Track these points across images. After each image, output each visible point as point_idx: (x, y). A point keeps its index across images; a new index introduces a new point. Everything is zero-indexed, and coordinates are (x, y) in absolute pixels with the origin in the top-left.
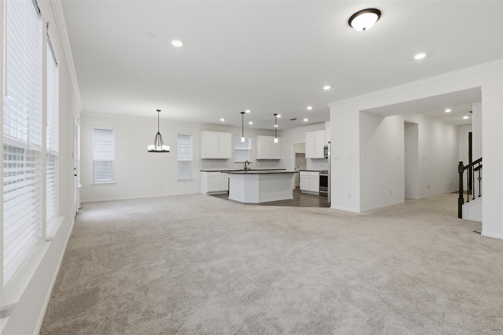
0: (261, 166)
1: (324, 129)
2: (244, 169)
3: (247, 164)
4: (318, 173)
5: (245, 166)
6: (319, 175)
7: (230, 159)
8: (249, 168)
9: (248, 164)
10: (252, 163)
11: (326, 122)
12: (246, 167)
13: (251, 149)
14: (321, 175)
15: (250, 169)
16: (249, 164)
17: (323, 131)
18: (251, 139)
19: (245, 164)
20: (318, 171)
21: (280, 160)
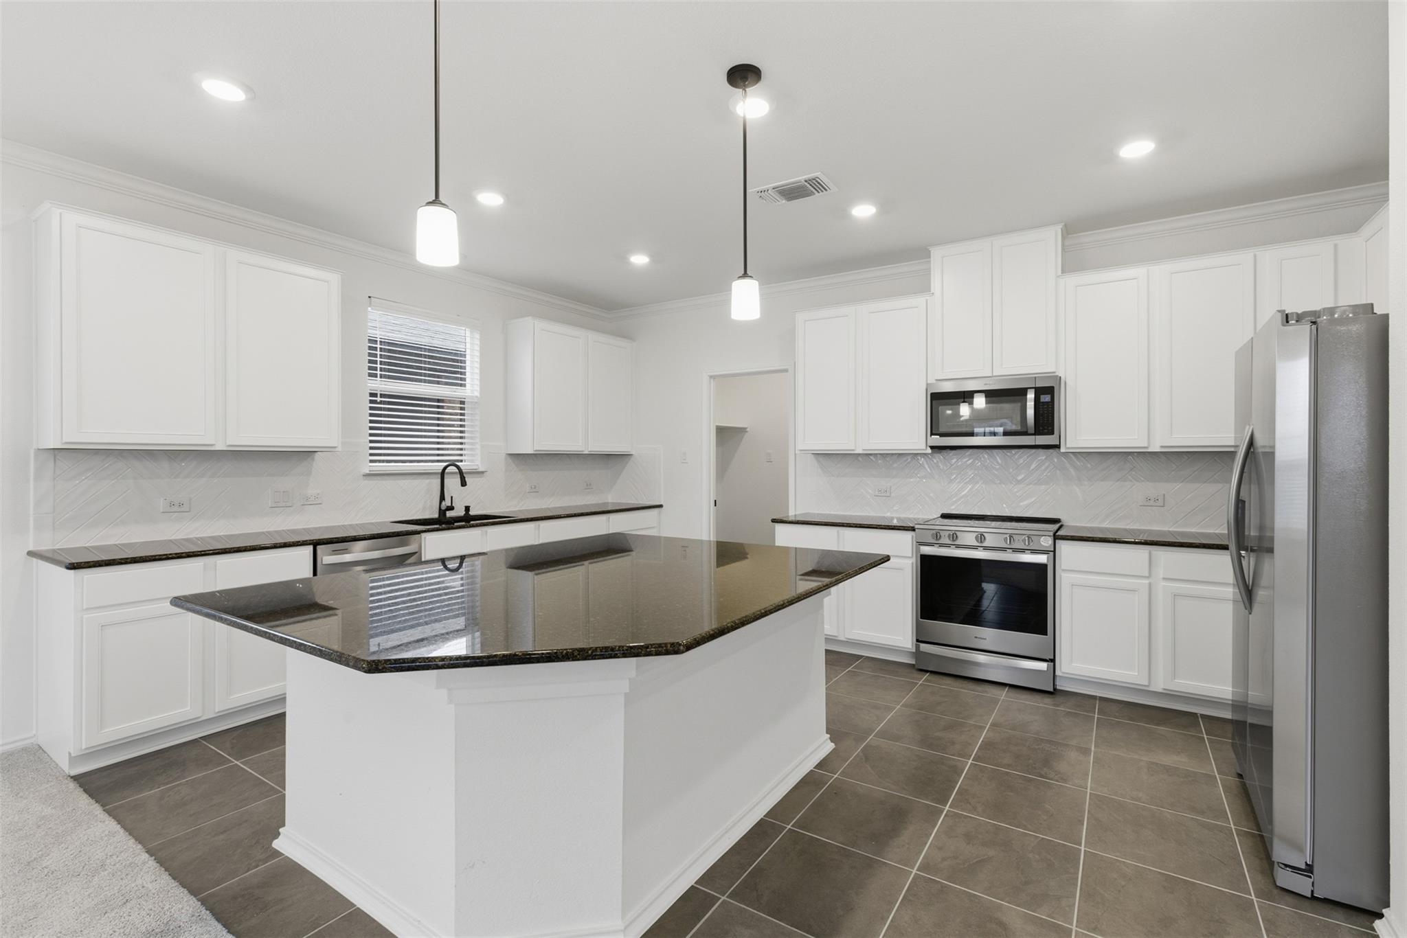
0: (534, 490)
1: (925, 288)
2: (436, 516)
3: (452, 483)
4: (908, 537)
5: (442, 498)
6: (918, 550)
7: (330, 449)
8: (467, 509)
9: (458, 480)
10: (482, 472)
11: (936, 253)
12: (447, 503)
13: (477, 394)
14: (927, 550)
15: (472, 513)
16: (464, 483)
17: (920, 300)
18: (478, 336)
19: (439, 480)
20: (913, 529)
21: (629, 459)
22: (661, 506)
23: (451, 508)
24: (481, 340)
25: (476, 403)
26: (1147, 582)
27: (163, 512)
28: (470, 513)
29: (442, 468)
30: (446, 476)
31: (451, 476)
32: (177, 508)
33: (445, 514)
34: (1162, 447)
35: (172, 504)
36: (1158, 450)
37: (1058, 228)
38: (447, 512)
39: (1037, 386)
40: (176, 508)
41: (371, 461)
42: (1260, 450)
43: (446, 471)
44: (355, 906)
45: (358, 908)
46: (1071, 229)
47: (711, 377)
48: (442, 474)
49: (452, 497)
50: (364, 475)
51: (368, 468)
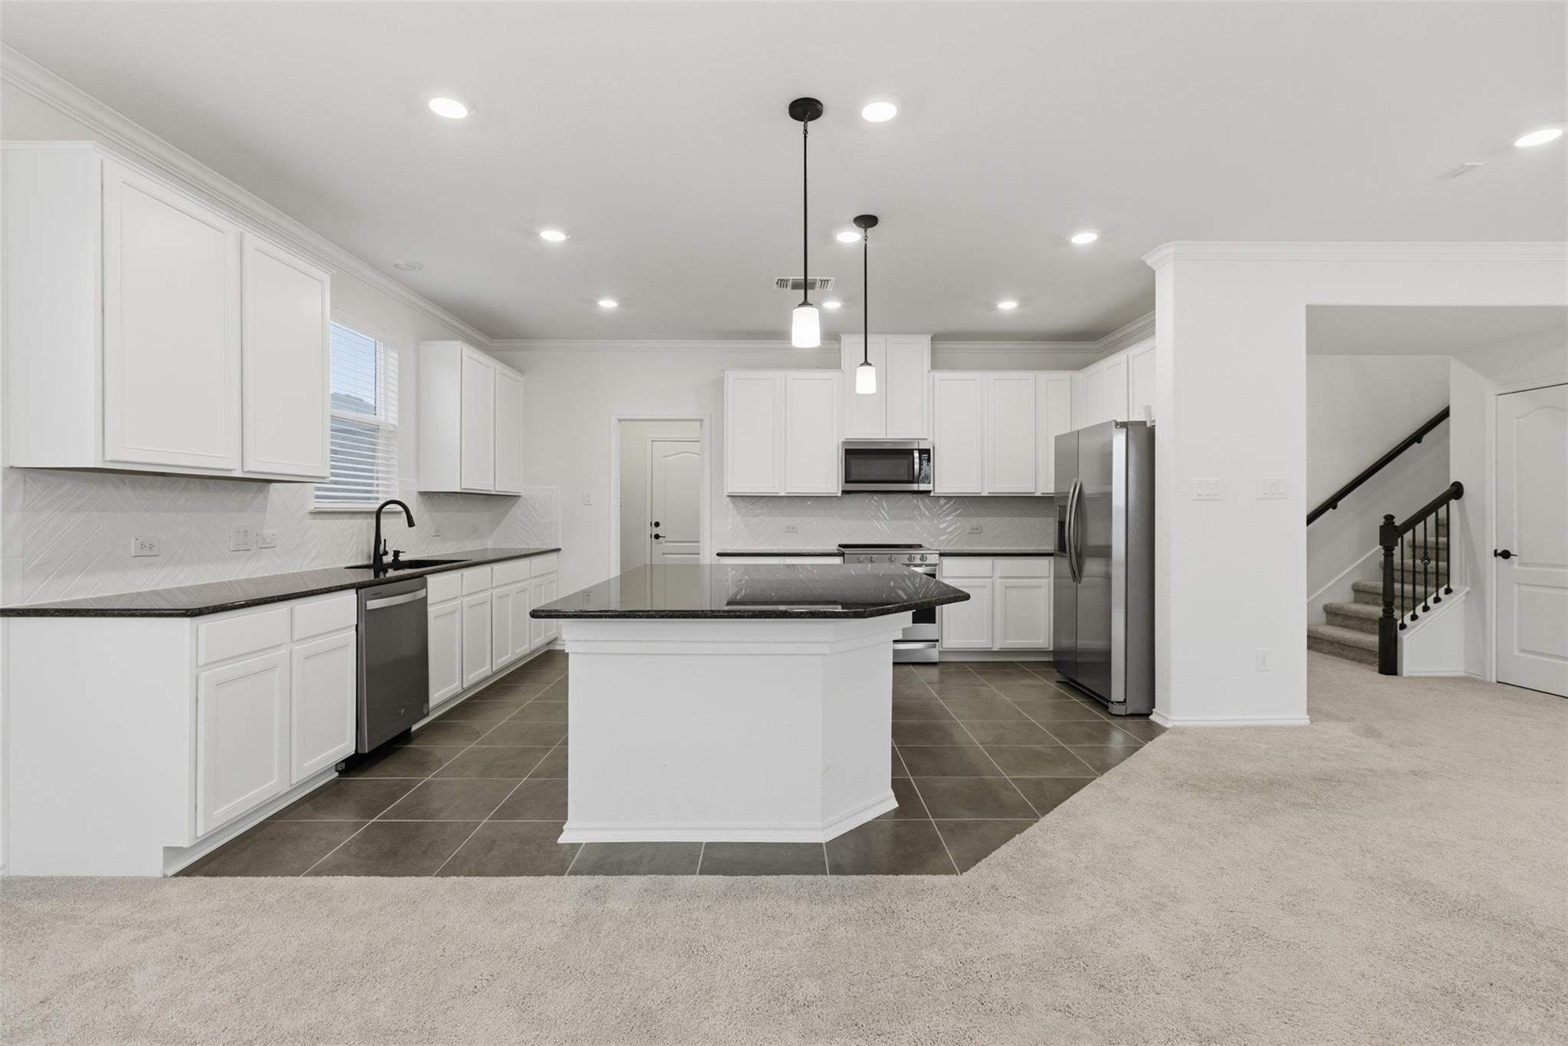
1: (837, 366)
5: (378, 541)
8: (396, 553)
11: (846, 340)
13: (394, 421)
16: (412, 524)
17: (833, 374)
18: (395, 355)
20: (842, 555)
21: (516, 502)
22: (559, 550)
23: (386, 553)
24: (400, 360)
25: (393, 432)
26: (990, 580)
27: (135, 556)
28: (399, 558)
29: (379, 506)
30: (382, 516)
31: (386, 515)
32: (148, 553)
33: (381, 559)
34: (989, 493)
35: (143, 546)
36: (986, 495)
37: (929, 337)
38: (384, 557)
39: (921, 448)
40: (146, 552)
41: (317, 497)
42: (1087, 496)
43: (383, 510)
44: (702, 843)
45: (706, 843)
46: (934, 339)
47: (620, 420)
48: (378, 514)
49: (385, 540)
50: (311, 513)
51: (314, 505)
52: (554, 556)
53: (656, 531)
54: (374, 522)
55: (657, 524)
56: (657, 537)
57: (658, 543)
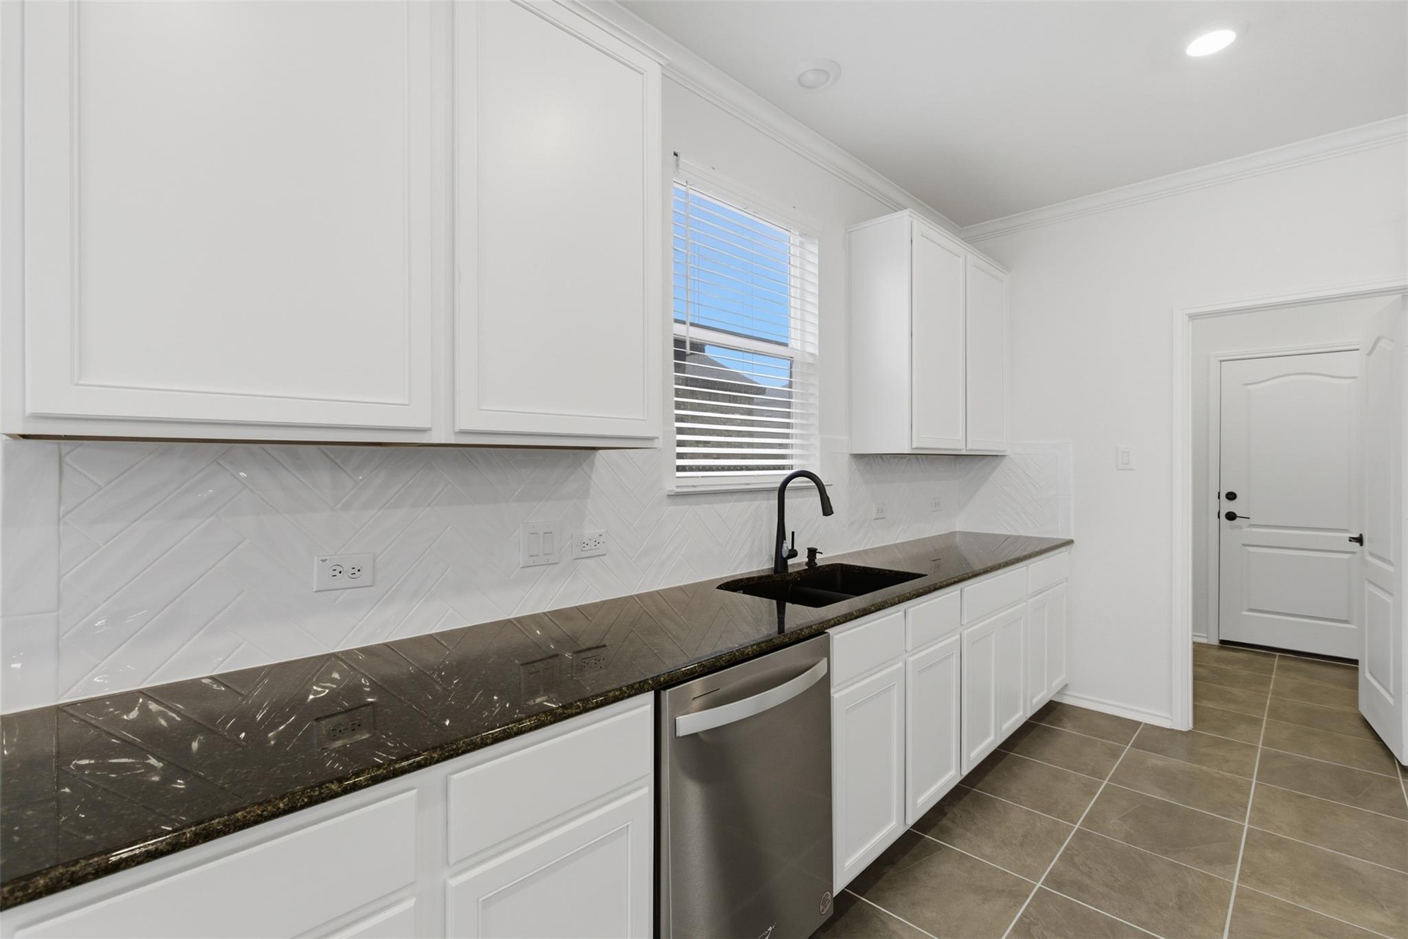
0: (881, 516)
2: (774, 568)
5: (780, 533)
8: (812, 552)
9: (815, 502)
12: (787, 542)
15: (818, 561)
22: (1070, 542)
23: (793, 554)
24: (821, 257)
27: (321, 590)
28: (816, 562)
29: (782, 479)
30: (787, 494)
32: (348, 580)
33: (785, 566)
35: (337, 571)
38: (789, 560)
40: (344, 580)
41: (681, 468)
43: (788, 485)
47: (1192, 317)
48: (782, 490)
49: (793, 533)
50: (669, 496)
51: (676, 482)
52: (1062, 554)
53: (1228, 506)
54: (775, 503)
55: (1231, 496)
56: (1231, 516)
57: (1232, 528)
